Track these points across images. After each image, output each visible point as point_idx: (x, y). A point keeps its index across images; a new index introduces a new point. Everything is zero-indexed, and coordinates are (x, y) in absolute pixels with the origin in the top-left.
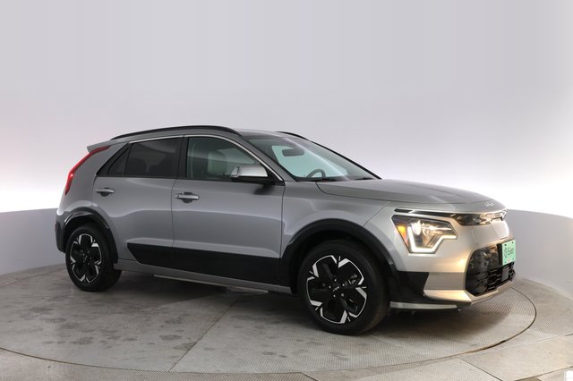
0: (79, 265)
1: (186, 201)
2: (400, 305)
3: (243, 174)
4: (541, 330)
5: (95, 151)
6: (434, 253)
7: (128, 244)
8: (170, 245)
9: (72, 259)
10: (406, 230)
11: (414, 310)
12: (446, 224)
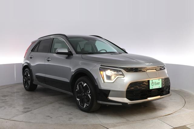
0: (26, 82)
1: (48, 61)
2: (101, 102)
3: (58, 51)
4: (187, 108)
5: (33, 43)
6: (113, 83)
7: (36, 75)
8: (44, 76)
9: (24, 80)
10: (103, 73)
11: (108, 105)
12: (120, 71)
